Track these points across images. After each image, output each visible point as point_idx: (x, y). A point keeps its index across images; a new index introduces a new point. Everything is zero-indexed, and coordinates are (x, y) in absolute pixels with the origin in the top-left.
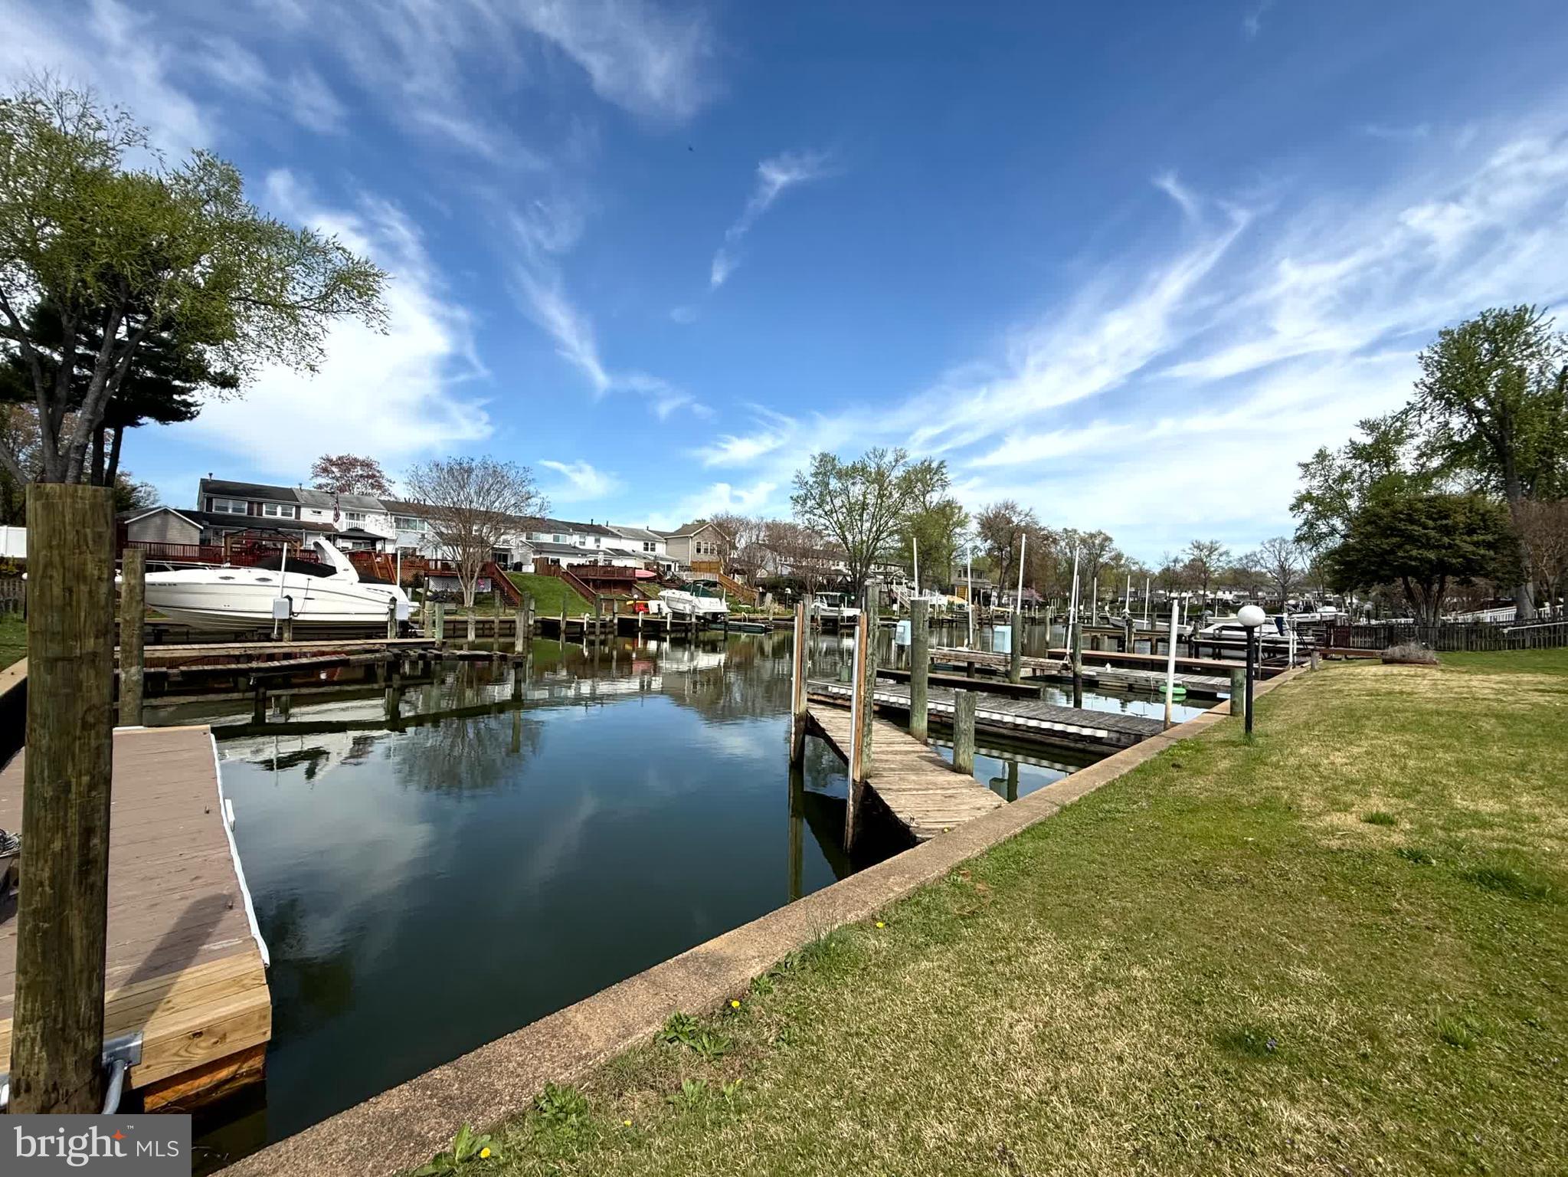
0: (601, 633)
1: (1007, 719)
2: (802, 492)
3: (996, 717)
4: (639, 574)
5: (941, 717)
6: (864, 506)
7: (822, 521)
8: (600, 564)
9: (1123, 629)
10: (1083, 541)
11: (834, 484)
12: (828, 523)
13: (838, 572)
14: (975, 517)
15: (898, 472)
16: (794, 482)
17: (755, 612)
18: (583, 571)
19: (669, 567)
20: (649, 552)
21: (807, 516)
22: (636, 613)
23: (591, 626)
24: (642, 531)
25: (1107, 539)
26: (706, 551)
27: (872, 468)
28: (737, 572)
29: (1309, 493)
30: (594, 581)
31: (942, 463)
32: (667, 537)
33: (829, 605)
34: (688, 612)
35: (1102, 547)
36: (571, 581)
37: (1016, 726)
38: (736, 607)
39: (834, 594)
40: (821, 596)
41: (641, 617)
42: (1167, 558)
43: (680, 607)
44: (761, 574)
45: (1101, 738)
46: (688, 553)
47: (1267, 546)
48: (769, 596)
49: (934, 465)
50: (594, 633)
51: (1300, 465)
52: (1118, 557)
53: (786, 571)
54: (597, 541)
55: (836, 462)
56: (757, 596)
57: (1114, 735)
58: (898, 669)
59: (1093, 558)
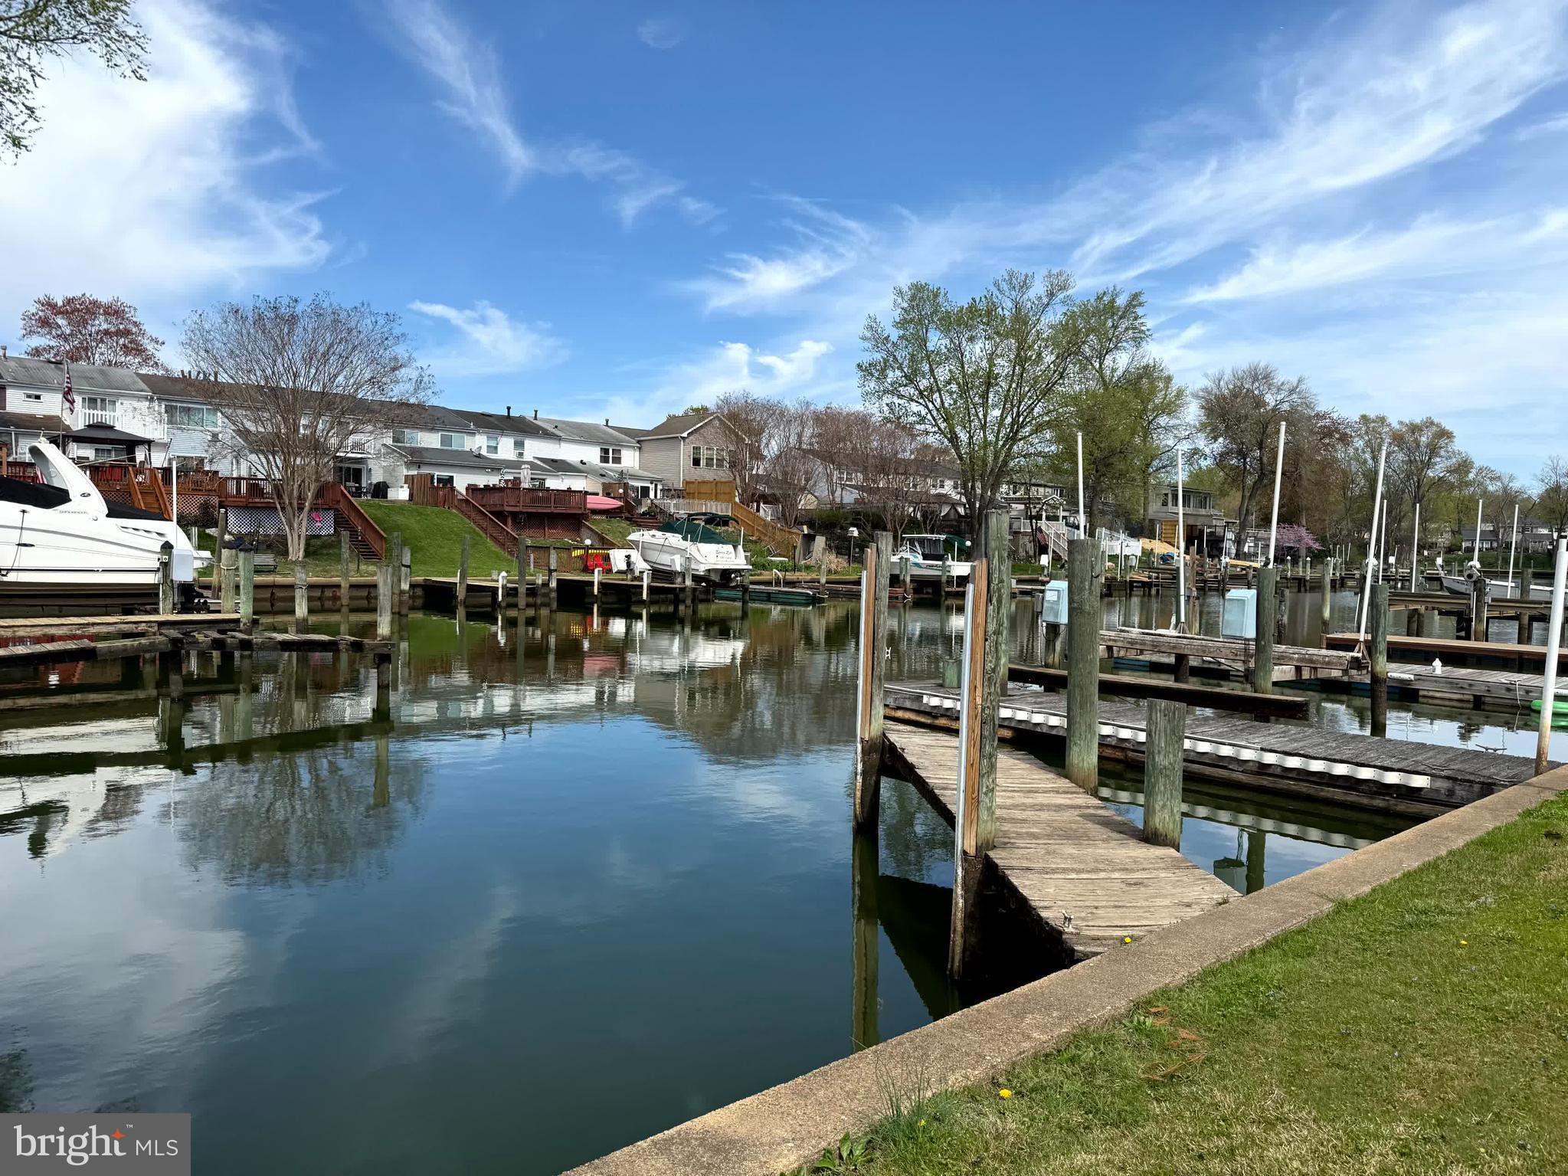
0: (528, 605)
1: (1247, 755)
2: (878, 356)
3: (1226, 751)
4: (592, 502)
5: (1123, 749)
6: (990, 380)
7: (915, 407)
8: (526, 484)
9: (1466, 596)
10: (1398, 439)
11: (936, 340)
12: (924, 412)
13: (943, 499)
14: (1196, 396)
15: (1054, 316)
16: (864, 338)
17: (795, 568)
18: (494, 499)
19: (645, 491)
20: (610, 465)
21: (887, 399)
22: (588, 570)
23: (511, 592)
24: (596, 427)
25: (1444, 434)
26: (709, 461)
27: (1006, 309)
28: (765, 499)
30: (515, 515)
31: (1135, 296)
32: (640, 439)
33: (925, 557)
34: (678, 569)
35: (1433, 450)
36: (473, 514)
37: (1263, 768)
38: (761, 560)
39: (934, 536)
40: (912, 541)
41: (597, 577)
43: (665, 560)
44: (806, 502)
45: (1420, 789)
46: (676, 465)
48: (820, 541)
49: (1121, 301)
50: (515, 606)
52: (1464, 466)
53: (849, 497)
54: (519, 445)
55: (940, 299)
56: (799, 542)
57: (1442, 785)
58: (1047, 666)
59: (1416, 468)
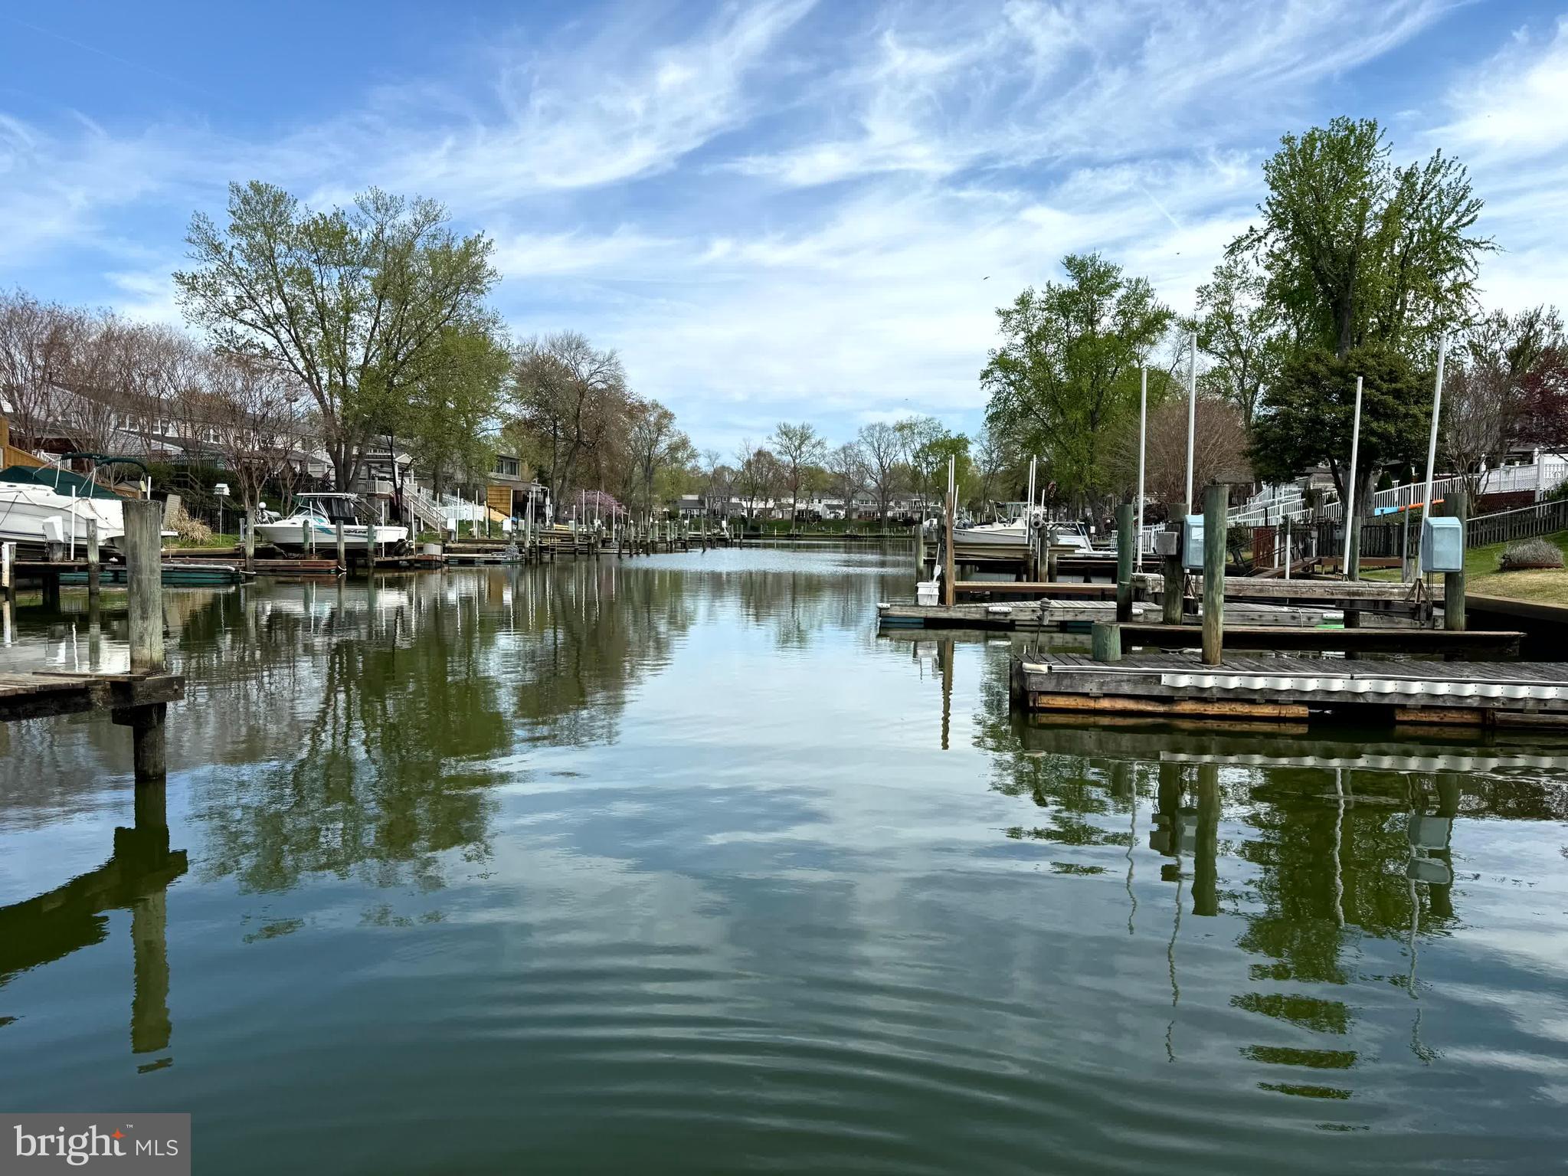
2: (209, 267)
16: (189, 241)
27: (366, 233)
29: (1004, 353)
34: (61, 537)
35: (659, 428)
42: (747, 449)
47: (865, 434)
51: (999, 313)
55: (287, 207)
